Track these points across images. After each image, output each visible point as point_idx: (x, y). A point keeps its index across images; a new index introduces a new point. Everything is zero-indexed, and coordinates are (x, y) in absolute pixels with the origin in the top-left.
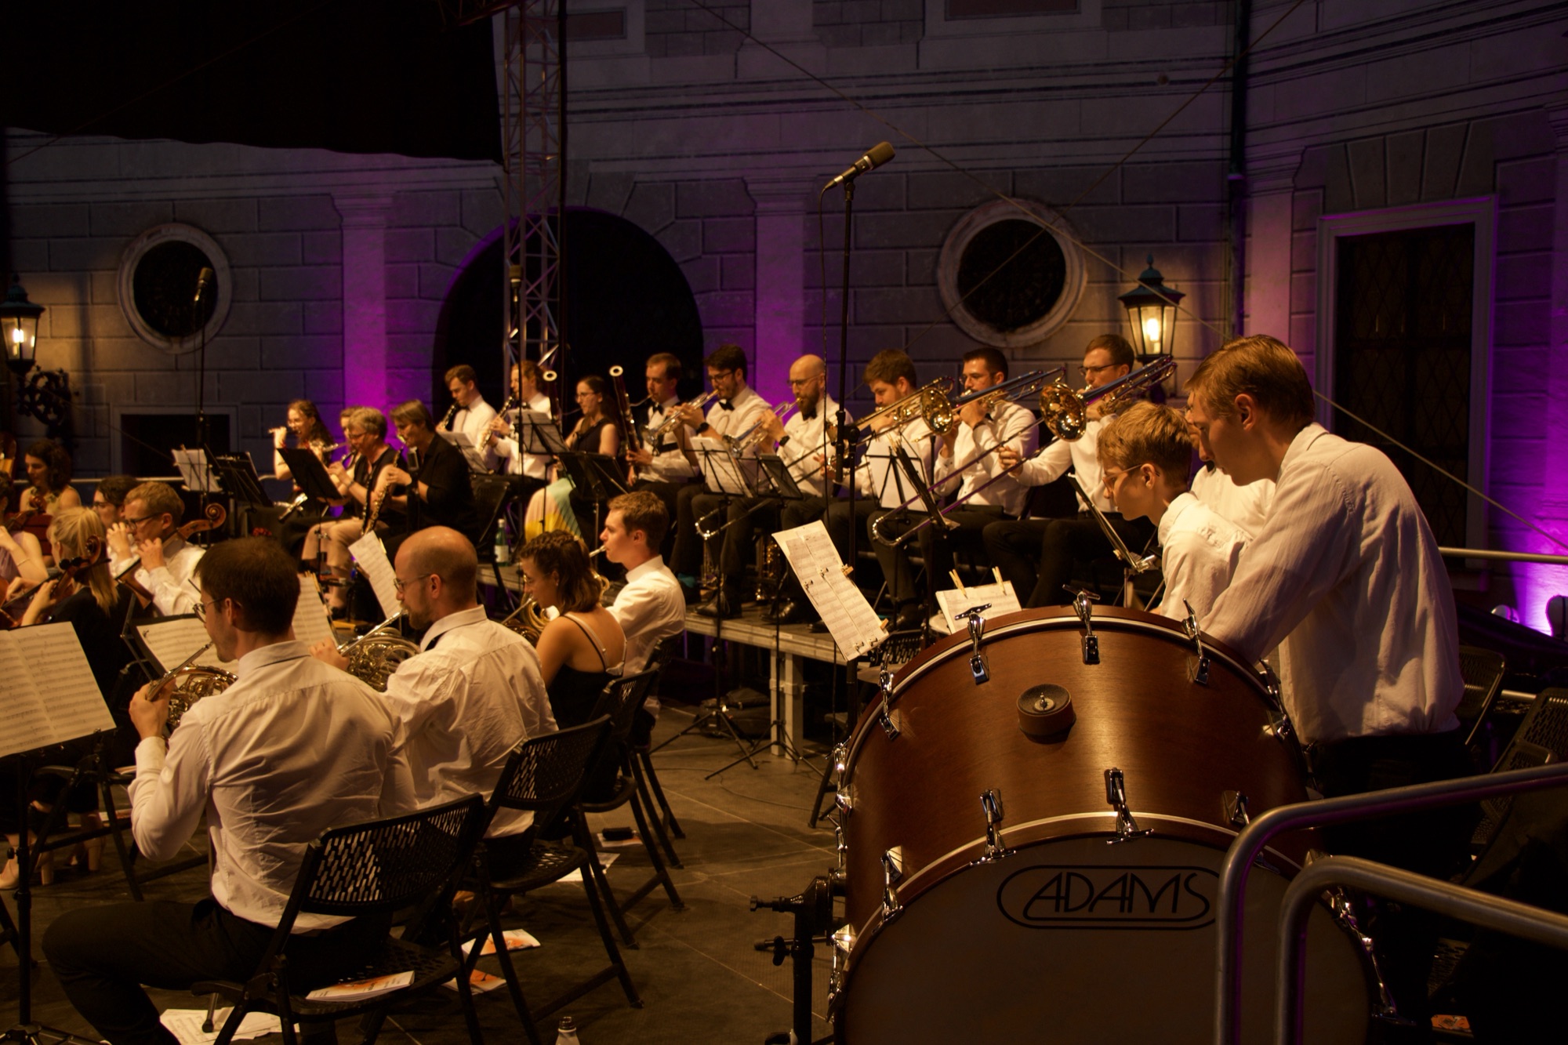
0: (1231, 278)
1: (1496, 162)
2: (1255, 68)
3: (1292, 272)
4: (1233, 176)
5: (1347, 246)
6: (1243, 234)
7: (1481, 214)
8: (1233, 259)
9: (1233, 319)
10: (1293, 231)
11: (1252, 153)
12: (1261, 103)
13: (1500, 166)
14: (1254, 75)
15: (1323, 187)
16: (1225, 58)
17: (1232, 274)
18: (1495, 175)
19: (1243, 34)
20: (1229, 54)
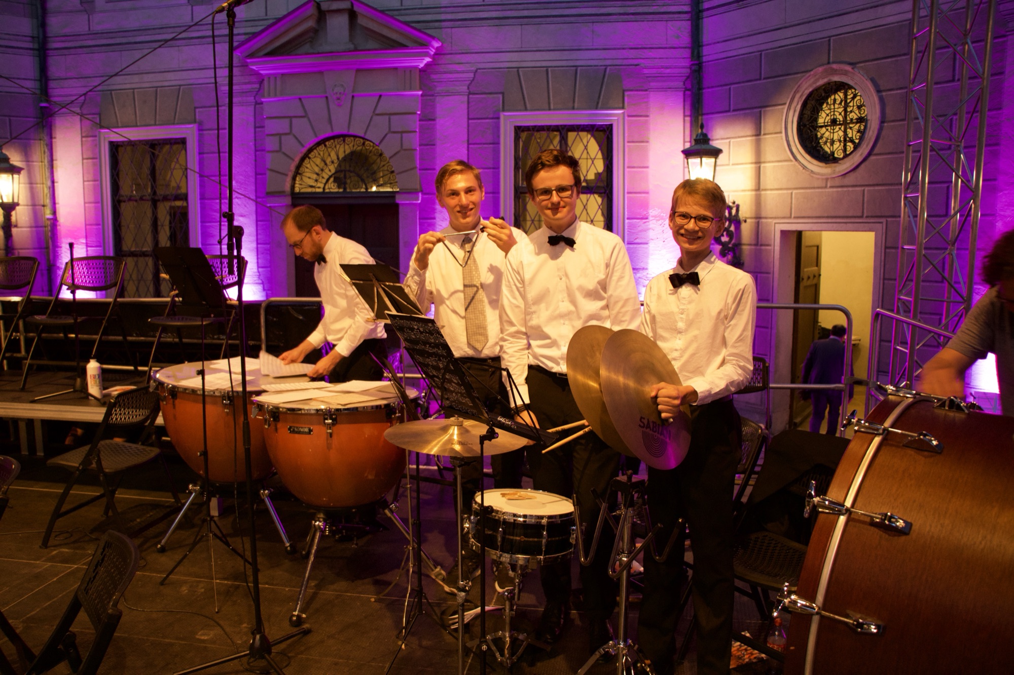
0: (46, 161)
1: (196, 108)
2: (52, 45)
3: (83, 159)
4: (44, 104)
5: (115, 147)
6: (51, 137)
7: (189, 132)
8: (46, 150)
9: (49, 183)
10: (82, 137)
11: (54, 92)
12: (57, 65)
13: (197, 110)
14: (52, 49)
15: (100, 114)
16: (33, 37)
17: (46, 159)
18: (195, 115)
19: (43, 25)
20: (35, 35)
